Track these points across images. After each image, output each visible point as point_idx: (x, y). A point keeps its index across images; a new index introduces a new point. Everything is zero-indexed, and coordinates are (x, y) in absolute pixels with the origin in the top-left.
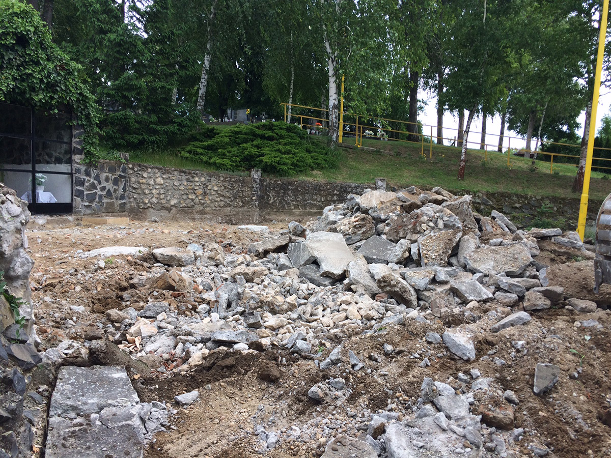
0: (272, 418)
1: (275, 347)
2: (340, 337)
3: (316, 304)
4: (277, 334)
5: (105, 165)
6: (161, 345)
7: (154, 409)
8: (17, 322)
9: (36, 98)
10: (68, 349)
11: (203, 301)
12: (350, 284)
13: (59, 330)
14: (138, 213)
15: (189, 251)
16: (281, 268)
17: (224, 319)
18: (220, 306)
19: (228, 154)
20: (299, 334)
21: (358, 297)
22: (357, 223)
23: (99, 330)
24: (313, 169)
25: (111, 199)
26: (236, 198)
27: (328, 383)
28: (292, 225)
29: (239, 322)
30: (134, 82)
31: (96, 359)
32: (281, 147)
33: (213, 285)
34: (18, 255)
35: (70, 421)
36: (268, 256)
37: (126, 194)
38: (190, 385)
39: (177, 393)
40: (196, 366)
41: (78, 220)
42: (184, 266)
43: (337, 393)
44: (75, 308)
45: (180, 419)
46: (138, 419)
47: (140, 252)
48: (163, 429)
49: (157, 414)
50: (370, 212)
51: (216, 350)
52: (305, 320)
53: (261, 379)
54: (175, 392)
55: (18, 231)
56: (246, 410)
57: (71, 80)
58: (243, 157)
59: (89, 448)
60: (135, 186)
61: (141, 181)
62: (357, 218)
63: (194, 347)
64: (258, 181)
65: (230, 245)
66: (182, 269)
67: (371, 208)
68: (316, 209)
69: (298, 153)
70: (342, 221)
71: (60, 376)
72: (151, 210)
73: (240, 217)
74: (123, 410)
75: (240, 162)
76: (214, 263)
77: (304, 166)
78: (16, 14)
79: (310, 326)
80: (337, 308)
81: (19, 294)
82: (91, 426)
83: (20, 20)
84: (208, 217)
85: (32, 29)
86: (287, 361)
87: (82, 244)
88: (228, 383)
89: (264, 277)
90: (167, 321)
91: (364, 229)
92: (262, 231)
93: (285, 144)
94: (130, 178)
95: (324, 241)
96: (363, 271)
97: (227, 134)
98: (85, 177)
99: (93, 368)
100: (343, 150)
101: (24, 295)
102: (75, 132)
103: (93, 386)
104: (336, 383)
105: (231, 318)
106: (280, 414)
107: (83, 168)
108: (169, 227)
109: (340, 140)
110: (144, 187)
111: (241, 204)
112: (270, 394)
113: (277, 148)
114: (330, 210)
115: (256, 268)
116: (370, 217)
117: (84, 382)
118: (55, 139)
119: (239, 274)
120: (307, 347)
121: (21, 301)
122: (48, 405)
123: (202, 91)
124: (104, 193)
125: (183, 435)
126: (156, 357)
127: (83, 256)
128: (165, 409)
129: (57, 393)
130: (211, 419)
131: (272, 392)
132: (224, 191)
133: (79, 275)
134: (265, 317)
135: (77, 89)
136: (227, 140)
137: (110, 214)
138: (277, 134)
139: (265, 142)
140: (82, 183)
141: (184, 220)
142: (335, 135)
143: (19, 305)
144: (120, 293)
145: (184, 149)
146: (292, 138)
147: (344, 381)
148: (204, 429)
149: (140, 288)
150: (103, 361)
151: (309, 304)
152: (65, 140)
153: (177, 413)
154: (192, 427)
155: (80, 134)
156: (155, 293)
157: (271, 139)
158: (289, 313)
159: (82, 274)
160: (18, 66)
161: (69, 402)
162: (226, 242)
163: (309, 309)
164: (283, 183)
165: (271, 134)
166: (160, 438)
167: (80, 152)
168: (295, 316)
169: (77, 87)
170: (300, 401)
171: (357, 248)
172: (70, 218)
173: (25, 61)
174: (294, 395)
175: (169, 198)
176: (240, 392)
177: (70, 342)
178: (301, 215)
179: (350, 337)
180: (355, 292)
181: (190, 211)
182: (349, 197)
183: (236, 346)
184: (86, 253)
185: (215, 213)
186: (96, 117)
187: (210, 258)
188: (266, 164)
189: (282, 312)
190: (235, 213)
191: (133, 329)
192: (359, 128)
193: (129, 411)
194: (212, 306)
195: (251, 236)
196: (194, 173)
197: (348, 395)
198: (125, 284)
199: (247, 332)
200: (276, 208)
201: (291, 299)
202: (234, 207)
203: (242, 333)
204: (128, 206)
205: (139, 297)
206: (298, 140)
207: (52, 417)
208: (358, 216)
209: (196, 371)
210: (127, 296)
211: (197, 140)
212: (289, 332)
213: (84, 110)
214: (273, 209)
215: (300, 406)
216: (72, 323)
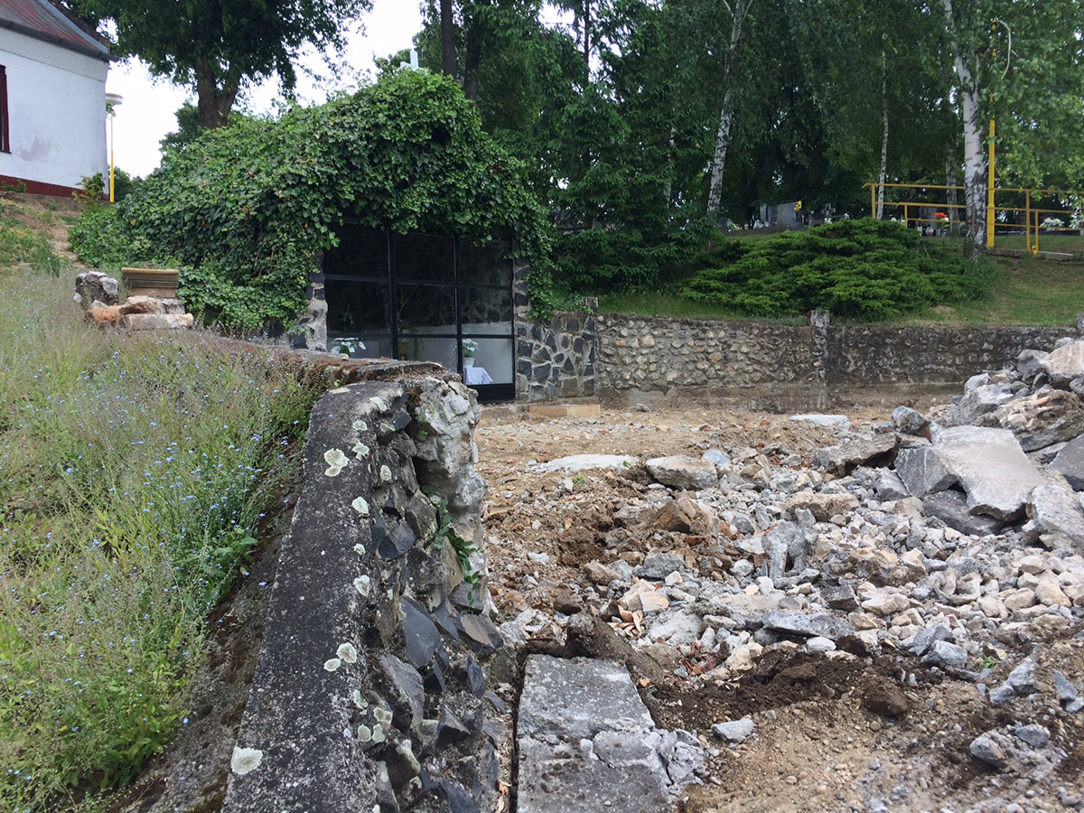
0: (899, 788)
1: (889, 650)
2: (1027, 640)
3: (965, 570)
4: (889, 626)
5: (562, 319)
6: (675, 629)
7: (680, 743)
8: (468, 580)
9: (461, 221)
10: (531, 624)
11: (741, 553)
12: (1037, 532)
13: (514, 591)
14: (613, 397)
15: (707, 464)
16: (884, 496)
17: (782, 589)
18: (774, 564)
19: (765, 287)
20: (939, 629)
21: (1058, 559)
22: (1044, 408)
23: (575, 595)
24: (934, 303)
25: (572, 374)
26: (782, 366)
27: (1012, 732)
28: (899, 414)
29: (813, 596)
30: (607, 178)
31: (579, 646)
32: (867, 266)
33: (754, 525)
34: (465, 474)
35: (549, 748)
36: (854, 473)
37: (595, 366)
38: (736, 707)
39: (715, 719)
40: (741, 672)
41: (523, 410)
42: (700, 489)
43: (1031, 753)
44: (534, 555)
45: (727, 767)
46: (657, 758)
47: (625, 463)
48: (698, 780)
49: (685, 751)
50: (1072, 384)
51: (775, 646)
52: (944, 600)
53: (869, 710)
54: (711, 717)
55: (466, 437)
56: (845, 766)
57: (509, 188)
58: (793, 290)
59: (582, 797)
60: (608, 351)
61: (618, 343)
62: (1045, 399)
63: (733, 637)
64: (824, 332)
65: (778, 451)
66: (698, 494)
67: (1075, 377)
68: (943, 380)
69: (903, 274)
70: (1010, 404)
71: (528, 670)
72: (635, 391)
73: (792, 399)
74: (630, 739)
75: (788, 299)
76: (753, 485)
77: (915, 299)
78: (430, 94)
79: (956, 613)
80: (1012, 580)
81: (467, 536)
82: (582, 760)
83: (437, 103)
84: (732, 400)
85: (454, 114)
86: (917, 680)
87: (533, 450)
88: (806, 710)
89: (850, 513)
90: (682, 586)
91: (1061, 421)
92: (837, 424)
93: (877, 260)
94: (600, 338)
95: (973, 446)
96: (1065, 505)
97: (763, 252)
98: (532, 341)
99: (576, 662)
100: (1000, 262)
101: (475, 537)
102: (517, 270)
103: (579, 692)
104: (1031, 733)
105: (796, 589)
106: (915, 783)
107: (529, 327)
108: (667, 421)
109: (991, 242)
110: (623, 352)
111: (792, 375)
112: (889, 740)
113: (860, 268)
114: (981, 383)
115: (834, 496)
116: (1073, 395)
117: (565, 683)
118: (488, 284)
119: (801, 506)
120: (957, 655)
121: (471, 547)
122: (515, 716)
123: (716, 180)
124: (561, 365)
125: (732, 797)
126: (668, 648)
127: (538, 470)
128: (697, 745)
129: (527, 697)
130: (781, 773)
131: (895, 737)
132: (761, 353)
133: (537, 501)
134: (862, 590)
135: (519, 200)
136: (763, 261)
137: (571, 400)
138: (859, 243)
139: (837, 258)
140: (527, 351)
141: (690, 406)
142: (980, 234)
143: (468, 553)
144: (601, 534)
145: (687, 284)
146: (890, 247)
147: (1048, 732)
148: (770, 790)
149: (632, 527)
150: (590, 650)
151: (950, 570)
152: (503, 284)
153: (720, 755)
154: (749, 784)
155: (524, 273)
156: (658, 537)
157: (847, 252)
158: (911, 584)
159: (540, 500)
160: (436, 174)
161: (547, 716)
162: (770, 446)
163: (951, 579)
164: (874, 334)
165: (847, 244)
166: (694, 796)
167: (524, 301)
168: (922, 591)
169: (520, 196)
170: (954, 761)
171: (1047, 459)
172: (512, 407)
173: (445, 166)
174: (941, 749)
175: (663, 369)
176: (830, 729)
177: (534, 614)
178: (912, 393)
179: (1049, 641)
180: (1050, 549)
181: (700, 390)
182: (1022, 356)
183: (811, 642)
184: (543, 465)
185: (745, 393)
186: (547, 241)
187: (746, 476)
188: (840, 302)
189: (896, 582)
190: (780, 392)
191: (627, 598)
192: (1032, 215)
193: (640, 743)
194: (759, 563)
195: (816, 435)
196: (706, 325)
197: (1057, 760)
198: (606, 519)
199: (831, 617)
200: (861, 381)
201: (912, 557)
202: (779, 381)
203: (821, 618)
204: (598, 386)
205: (631, 542)
206: (901, 251)
207: (521, 736)
208: (1045, 395)
209: (741, 681)
210: (611, 539)
211: (711, 266)
212: (915, 623)
213: (529, 232)
214: (854, 383)
215: (955, 771)
216: (534, 582)
